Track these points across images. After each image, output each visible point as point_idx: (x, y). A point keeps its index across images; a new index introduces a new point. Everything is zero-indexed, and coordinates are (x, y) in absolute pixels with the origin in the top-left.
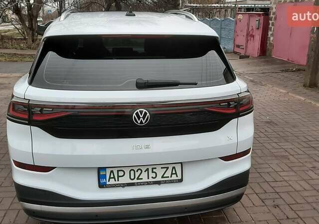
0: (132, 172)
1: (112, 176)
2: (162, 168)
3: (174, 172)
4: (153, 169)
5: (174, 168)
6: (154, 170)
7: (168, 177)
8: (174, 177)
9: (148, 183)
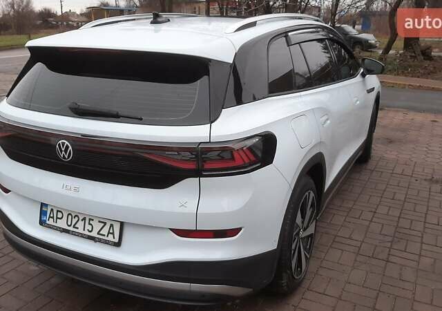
0: (70, 217)
1: (52, 216)
2: (99, 222)
3: (111, 231)
4: (90, 220)
5: (112, 225)
6: (91, 222)
7: (104, 235)
8: (110, 238)
9: (82, 236)
